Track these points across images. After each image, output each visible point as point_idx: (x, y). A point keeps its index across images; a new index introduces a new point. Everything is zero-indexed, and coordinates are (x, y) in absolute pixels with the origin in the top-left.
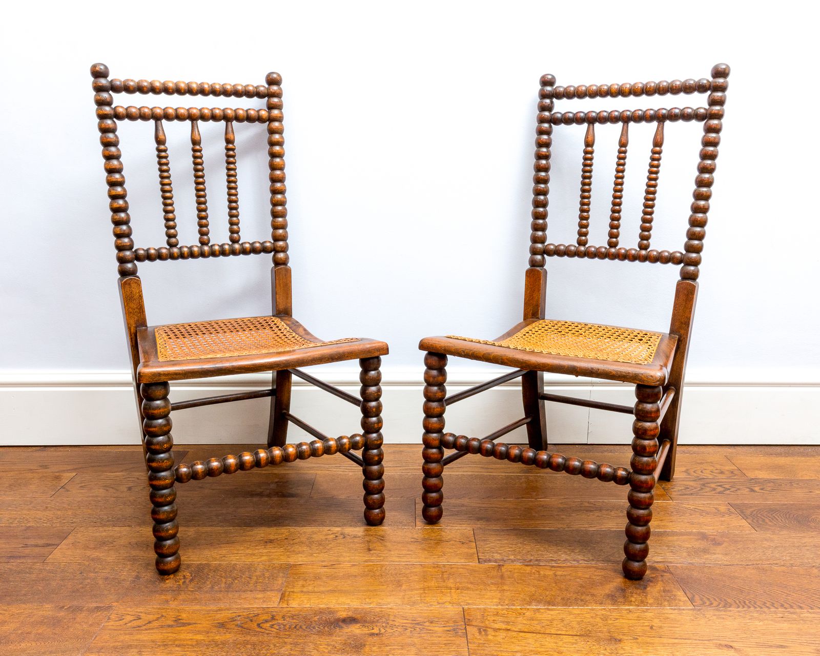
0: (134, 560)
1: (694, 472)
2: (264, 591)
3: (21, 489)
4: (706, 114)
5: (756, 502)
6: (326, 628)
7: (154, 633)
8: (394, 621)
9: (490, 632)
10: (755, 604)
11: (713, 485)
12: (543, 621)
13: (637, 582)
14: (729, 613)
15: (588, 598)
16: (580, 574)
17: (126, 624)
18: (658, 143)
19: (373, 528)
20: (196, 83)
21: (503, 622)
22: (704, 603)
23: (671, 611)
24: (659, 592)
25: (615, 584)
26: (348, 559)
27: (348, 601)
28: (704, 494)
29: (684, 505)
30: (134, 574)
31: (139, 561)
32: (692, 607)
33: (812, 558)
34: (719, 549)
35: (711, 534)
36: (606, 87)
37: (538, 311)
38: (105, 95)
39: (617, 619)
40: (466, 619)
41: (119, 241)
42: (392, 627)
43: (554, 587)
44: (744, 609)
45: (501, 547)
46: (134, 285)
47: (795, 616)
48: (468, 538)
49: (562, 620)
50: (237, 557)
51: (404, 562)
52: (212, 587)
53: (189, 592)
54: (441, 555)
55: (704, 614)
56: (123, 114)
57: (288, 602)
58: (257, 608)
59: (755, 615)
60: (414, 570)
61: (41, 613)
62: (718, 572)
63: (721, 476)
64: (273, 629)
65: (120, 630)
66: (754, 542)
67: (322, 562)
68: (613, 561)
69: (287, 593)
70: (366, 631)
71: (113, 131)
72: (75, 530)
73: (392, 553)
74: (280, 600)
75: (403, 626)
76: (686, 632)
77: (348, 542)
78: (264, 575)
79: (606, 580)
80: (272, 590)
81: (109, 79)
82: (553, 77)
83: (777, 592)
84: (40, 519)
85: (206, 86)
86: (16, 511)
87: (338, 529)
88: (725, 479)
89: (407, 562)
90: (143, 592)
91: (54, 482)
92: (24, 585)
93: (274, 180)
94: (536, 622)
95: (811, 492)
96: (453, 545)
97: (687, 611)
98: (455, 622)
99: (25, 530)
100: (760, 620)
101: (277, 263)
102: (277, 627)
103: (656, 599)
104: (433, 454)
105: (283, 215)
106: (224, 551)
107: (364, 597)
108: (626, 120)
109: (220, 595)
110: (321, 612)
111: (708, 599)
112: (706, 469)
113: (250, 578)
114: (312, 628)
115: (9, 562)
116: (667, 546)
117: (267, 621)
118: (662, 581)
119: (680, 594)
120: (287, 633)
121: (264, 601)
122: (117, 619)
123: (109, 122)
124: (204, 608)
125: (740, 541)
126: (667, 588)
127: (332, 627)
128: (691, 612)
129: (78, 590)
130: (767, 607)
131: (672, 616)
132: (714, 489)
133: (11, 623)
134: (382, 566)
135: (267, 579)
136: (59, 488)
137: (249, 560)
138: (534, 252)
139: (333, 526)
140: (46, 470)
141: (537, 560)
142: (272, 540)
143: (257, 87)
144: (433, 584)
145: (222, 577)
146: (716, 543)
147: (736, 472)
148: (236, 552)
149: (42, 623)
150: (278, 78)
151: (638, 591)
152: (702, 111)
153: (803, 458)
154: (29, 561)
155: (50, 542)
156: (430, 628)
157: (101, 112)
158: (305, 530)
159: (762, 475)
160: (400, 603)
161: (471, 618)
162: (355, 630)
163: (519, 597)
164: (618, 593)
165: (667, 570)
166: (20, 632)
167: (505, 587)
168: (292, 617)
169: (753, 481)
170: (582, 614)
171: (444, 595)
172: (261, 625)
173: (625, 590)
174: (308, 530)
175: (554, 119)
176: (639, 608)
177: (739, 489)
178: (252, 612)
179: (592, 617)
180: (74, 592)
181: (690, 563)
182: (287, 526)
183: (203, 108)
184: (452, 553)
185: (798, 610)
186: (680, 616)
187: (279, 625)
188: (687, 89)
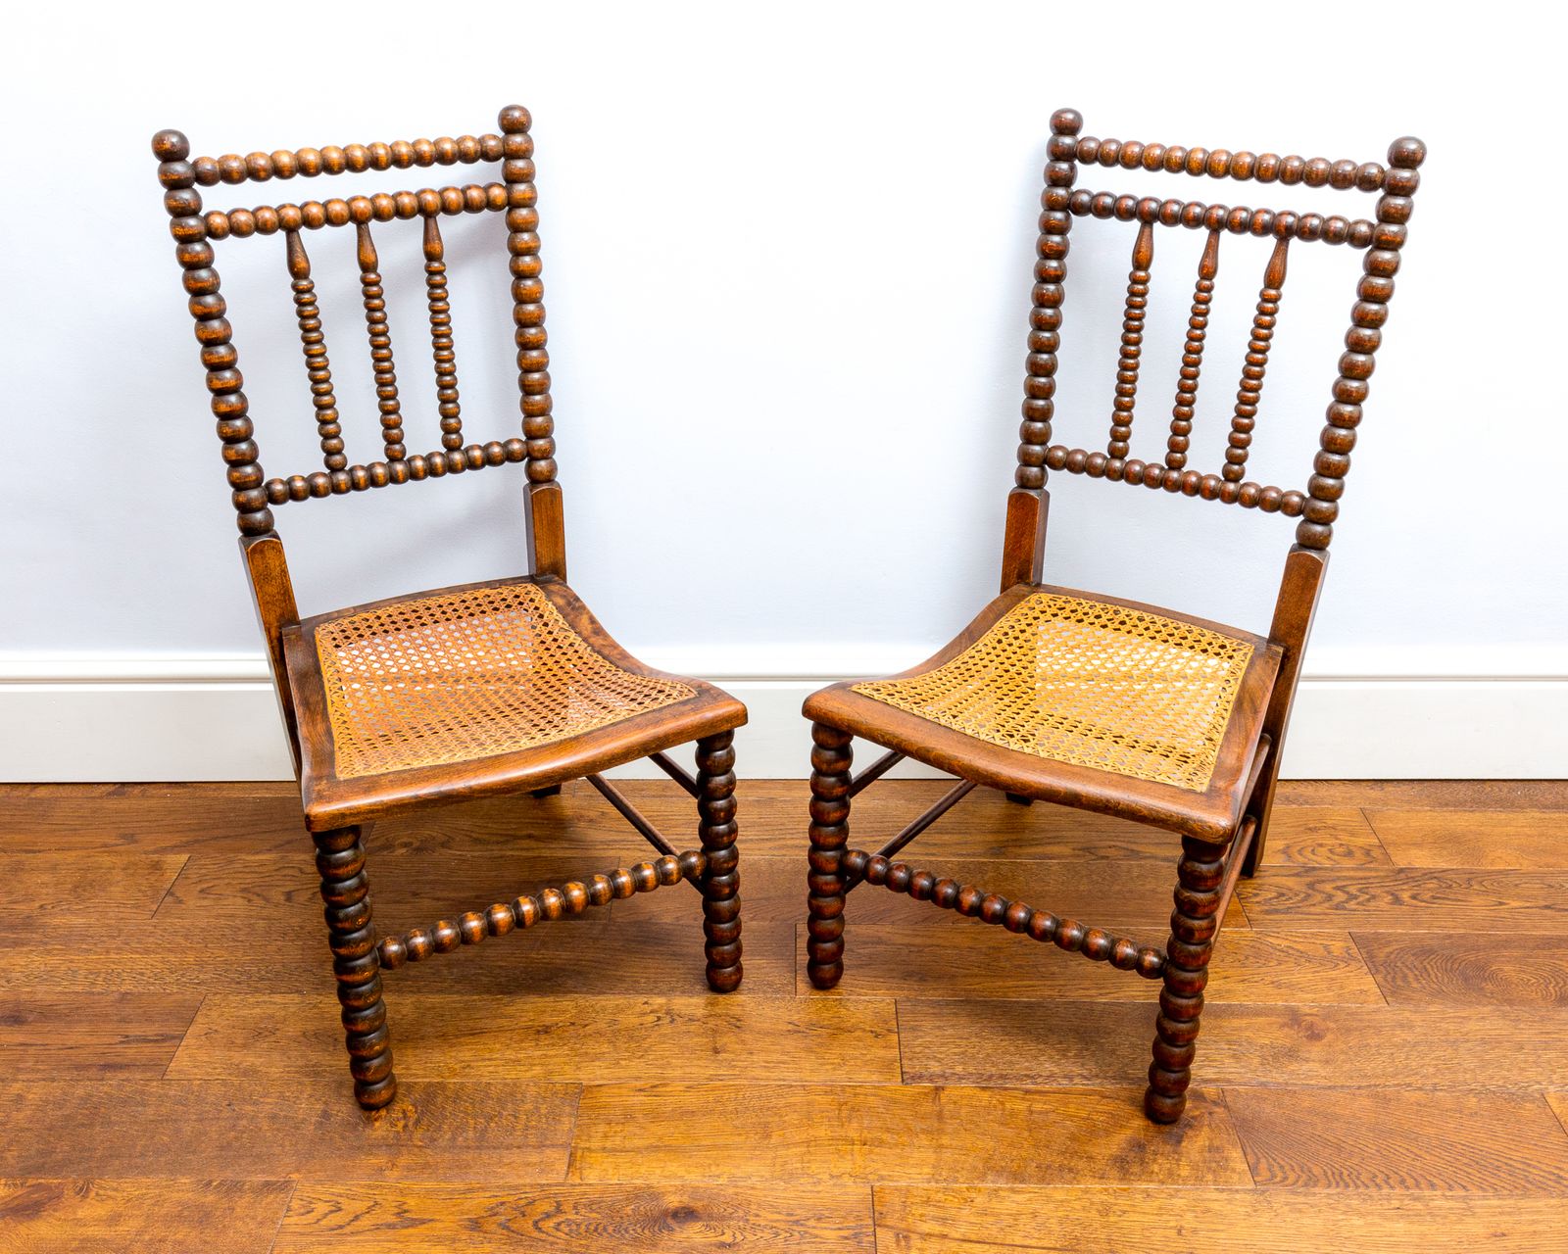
0: (314, 1072)
1: (1300, 852)
2: (541, 1146)
3: (96, 896)
4: (1371, 237)
5: (1399, 931)
6: (646, 1231)
7: (366, 1241)
8: (757, 1216)
9: (916, 1241)
10: (1358, 1179)
11: (1328, 887)
12: (1003, 1217)
13: (1167, 1129)
14: (1311, 1200)
15: (1081, 1164)
16: (1072, 1110)
17: (319, 1220)
18: (1274, 278)
19: (721, 998)
20: (361, 147)
21: (935, 1219)
22: (1274, 1176)
23: (1215, 1195)
24: (1201, 1152)
25: (1129, 1132)
26: (678, 1073)
27: (681, 1172)
28: (1312, 909)
29: (1269, 939)
30: (319, 1107)
31: (324, 1077)
32: (1251, 1186)
33: (1473, 1070)
34: (1316, 1050)
35: (1308, 1011)
36: (1179, 154)
37: (1029, 571)
38: (185, 195)
39: (1124, 1212)
40: (876, 1212)
41: (236, 474)
42: (754, 1227)
43: (1026, 1140)
44: (1338, 1190)
45: (943, 1045)
46: (270, 554)
47: (1419, 1205)
48: (886, 1022)
49: (1034, 1214)
50: (491, 1069)
51: (775, 1080)
52: (453, 1139)
53: (416, 1150)
54: (839, 1063)
55: (1269, 1202)
56: (223, 229)
57: (581, 1173)
58: (532, 1186)
59: (1355, 1202)
60: (792, 1100)
61: (176, 1196)
62: (1306, 1104)
63: (1348, 863)
64: (559, 1234)
65: (310, 1234)
66: (1378, 1031)
67: (638, 1078)
68: (1132, 1079)
69: (579, 1153)
70: (712, 1237)
71: (206, 264)
72: (207, 1001)
73: (755, 1058)
74: (569, 1167)
75: (772, 1228)
76: (1236, 1242)
77: (678, 1033)
78: (537, 1109)
79: (1116, 1123)
80: (553, 1146)
81: (190, 159)
82: (1078, 115)
83: (1401, 1150)
84: (142, 974)
85: (381, 152)
86: (96, 953)
87: (660, 1001)
88: (1353, 869)
89: (780, 1080)
90: (339, 1149)
91: (153, 879)
92: (138, 1131)
93: (523, 323)
94: (991, 1219)
95: (1501, 904)
96: (859, 1040)
97: (1244, 1196)
98: (858, 1218)
99: (121, 1001)
100: (1362, 1215)
101: (534, 480)
102: (566, 1230)
103: (1195, 1167)
104: (827, 884)
105: (543, 388)
106: (468, 1054)
107: (708, 1162)
108: (1216, 226)
109: (468, 1156)
110: (637, 1197)
111: (1282, 1167)
112: (1321, 845)
113: (516, 1117)
114: (623, 1232)
115: (102, 1080)
116: (1229, 1042)
117: (548, 1216)
118: (1210, 1125)
119: (1236, 1154)
120: (582, 1242)
121: (542, 1171)
122: (302, 1211)
123: (198, 247)
124: (443, 1185)
125: (1356, 1029)
126: (1216, 1143)
127: (656, 1229)
128: (1248, 1197)
129: (229, 1144)
130: (1377, 1185)
131: (1215, 1206)
132: (1330, 897)
133: (130, 1217)
134: (738, 1089)
135: (544, 1120)
136: (164, 893)
137: (511, 1075)
138: (1026, 460)
139: (650, 992)
140: (132, 847)
141: (1002, 1077)
142: (547, 1027)
143: (481, 141)
144: (822, 1132)
145: (469, 1115)
146: (1314, 1036)
147: (1376, 853)
148: (487, 1056)
149: (179, 1217)
150: (523, 119)
151: (1168, 1148)
152: (1364, 229)
153: (1503, 816)
154: (138, 1076)
155: (165, 1030)
156: (816, 1232)
157: (181, 232)
158: (604, 1003)
159: (1422, 859)
160: (767, 1175)
161: (884, 1210)
162: (694, 1236)
163: (965, 1162)
164: (1132, 1154)
165: (1220, 1102)
166: (147, 1237)
167: (945, 1140)
168: (590, 1205)
169: (1402, 875)
170: (1069, 1201)
171: (841, 1157)
172: (540, 1225)
173: (1144, 1146)
174: (609, 1001)
175: (1074, 204)
176: (1164, 1186)
177: (1374, 897)
178: (523, 1196)
179: (1084, 1209)
180: (222, 1148)
181: (1262, 1084)
182: (571, 992)
183: (377, 196)
184: (856, 1058)
185: (1427, 1193)
186: (1229, 1207)
187: (569, 1223)
188: (1339, 180)
